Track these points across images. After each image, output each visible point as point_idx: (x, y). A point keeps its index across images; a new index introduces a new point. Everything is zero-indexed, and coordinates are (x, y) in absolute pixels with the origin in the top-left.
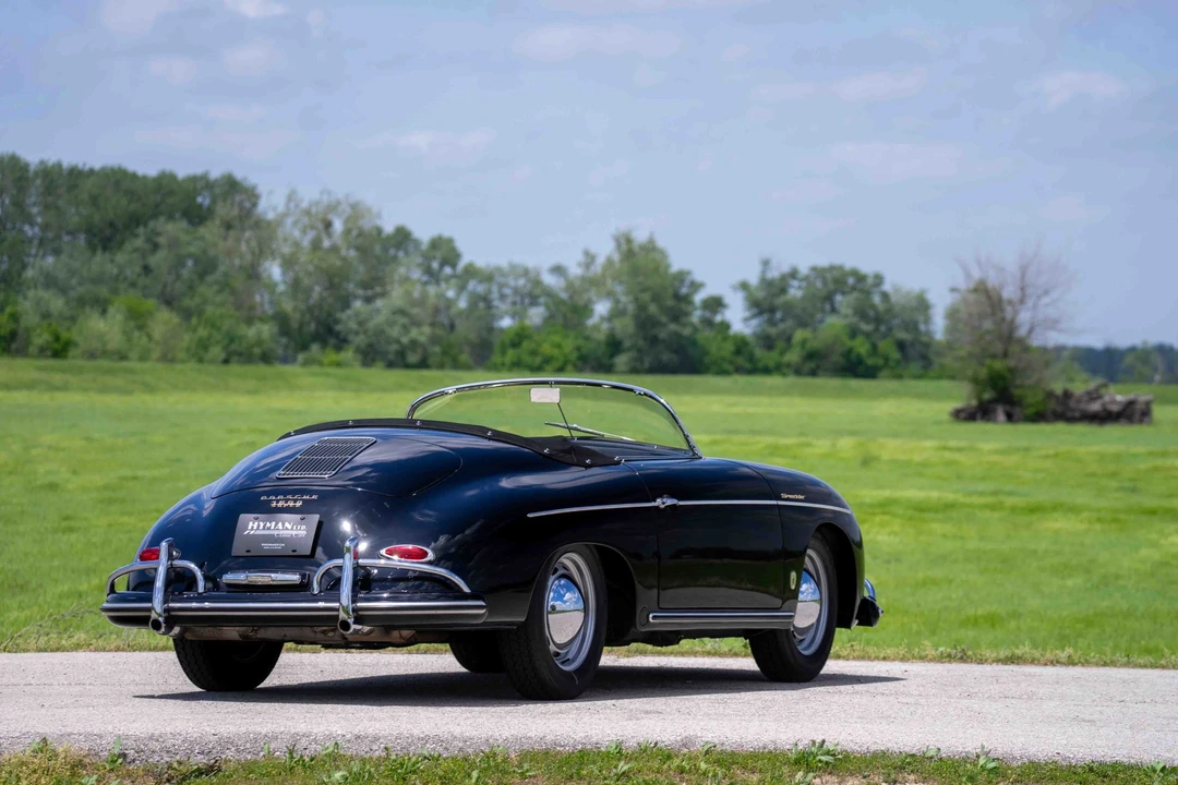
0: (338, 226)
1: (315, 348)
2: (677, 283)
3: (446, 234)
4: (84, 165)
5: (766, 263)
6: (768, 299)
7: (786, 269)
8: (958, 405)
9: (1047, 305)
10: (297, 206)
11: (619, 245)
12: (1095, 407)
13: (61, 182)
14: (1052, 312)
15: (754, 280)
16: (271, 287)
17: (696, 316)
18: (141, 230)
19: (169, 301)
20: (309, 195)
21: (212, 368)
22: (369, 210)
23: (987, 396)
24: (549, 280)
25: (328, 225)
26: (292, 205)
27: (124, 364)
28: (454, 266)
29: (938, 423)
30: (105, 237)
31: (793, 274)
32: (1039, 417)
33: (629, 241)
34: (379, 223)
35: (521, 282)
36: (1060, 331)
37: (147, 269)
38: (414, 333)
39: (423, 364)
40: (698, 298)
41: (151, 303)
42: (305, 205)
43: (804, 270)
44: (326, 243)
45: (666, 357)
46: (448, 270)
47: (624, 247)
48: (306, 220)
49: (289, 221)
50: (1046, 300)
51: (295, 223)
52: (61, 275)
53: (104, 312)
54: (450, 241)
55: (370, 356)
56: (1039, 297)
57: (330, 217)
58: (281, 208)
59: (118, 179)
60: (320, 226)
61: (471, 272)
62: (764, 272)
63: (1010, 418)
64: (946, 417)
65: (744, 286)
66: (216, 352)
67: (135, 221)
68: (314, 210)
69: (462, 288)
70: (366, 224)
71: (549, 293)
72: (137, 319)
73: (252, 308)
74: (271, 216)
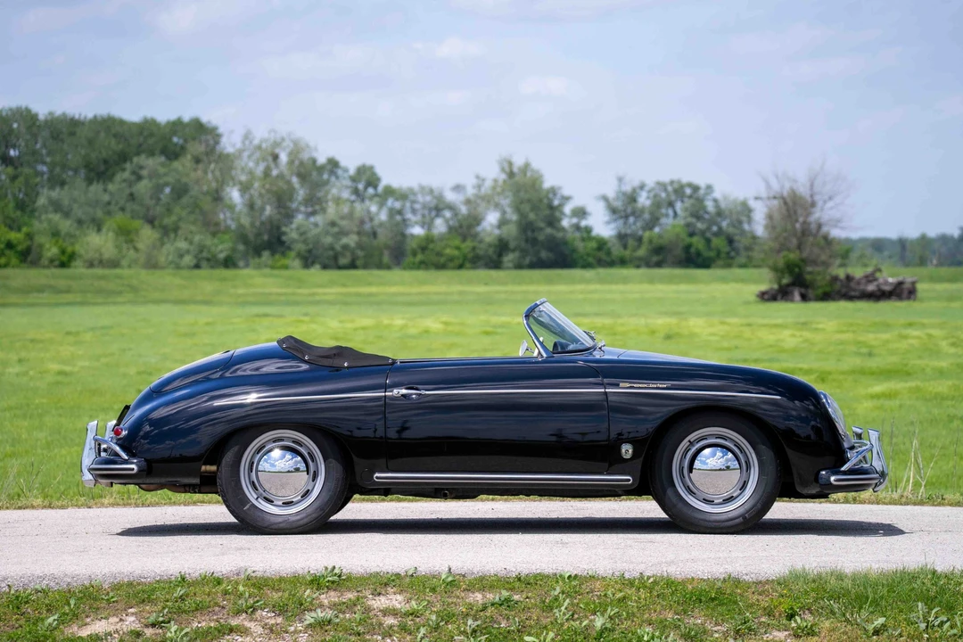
0: (284, 158)
1: (266, 254)
2: (551, 196)
3: (369, 162)
4: (80, 115)
5: (620, 180)
6: (624, 207)
7: (636, 183)
8: (764, 287)
9: (831, 208)
10: (251, 142)
11: (503, 170)
12: (871, 288)
13: (63, 130)
14: (835, 214)
15: (611, 194)
16: (231, 207)
17: (565, 223)
18: (128, 165)
19: (151, 221)
20: (261, 134)
21: (185, 273)
22: (308, 146)
23: (785, 281)
24: (450, 196)
25: (276, 157)
26: (247, 143)
27: (118, 271)
28: (375, 187)
29: (747, 303)
30: (100, 171)
31: (642, 187)
32: (826, 297)
33: (510, 164)
34: (315, 155)
35: (428, 198)
36: (842, 228)
37: (132, 197)
38: (345, 240)
39: (353, 266)
40: (567, 209)
41: (137, 223)
42: (256, 142)
43: (650, 182)
44: (275, 172)
45: (544, 254)
46: (371, 191)
47: (507, 169)
48: (258, 154)
49: (246, 154)
50: (830, 204)
51: (249, 157)
52: (66, 202)
53: (99, 230)
54: (371, 168)
55: (308, 260)
56: (825, 202)
57: (277, 151)
58: (239, 145)
59: (109, 125)
60: (270, 159)
61: (389, 192)
62: (620, 186)
63: (804, 298)
64: (753, 298)
65: (605, 198)
66: (188, 260)
67: (123, 158)
68: (264, 145)
69: (381, 205)
70: (305, 156)
71: (451, 207)
72: (126, 235)
73: (217, 224)
74: (230, 150)
